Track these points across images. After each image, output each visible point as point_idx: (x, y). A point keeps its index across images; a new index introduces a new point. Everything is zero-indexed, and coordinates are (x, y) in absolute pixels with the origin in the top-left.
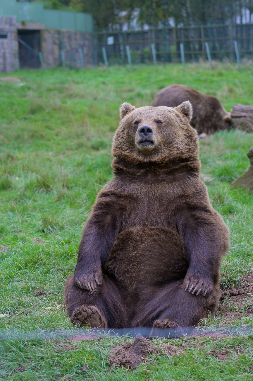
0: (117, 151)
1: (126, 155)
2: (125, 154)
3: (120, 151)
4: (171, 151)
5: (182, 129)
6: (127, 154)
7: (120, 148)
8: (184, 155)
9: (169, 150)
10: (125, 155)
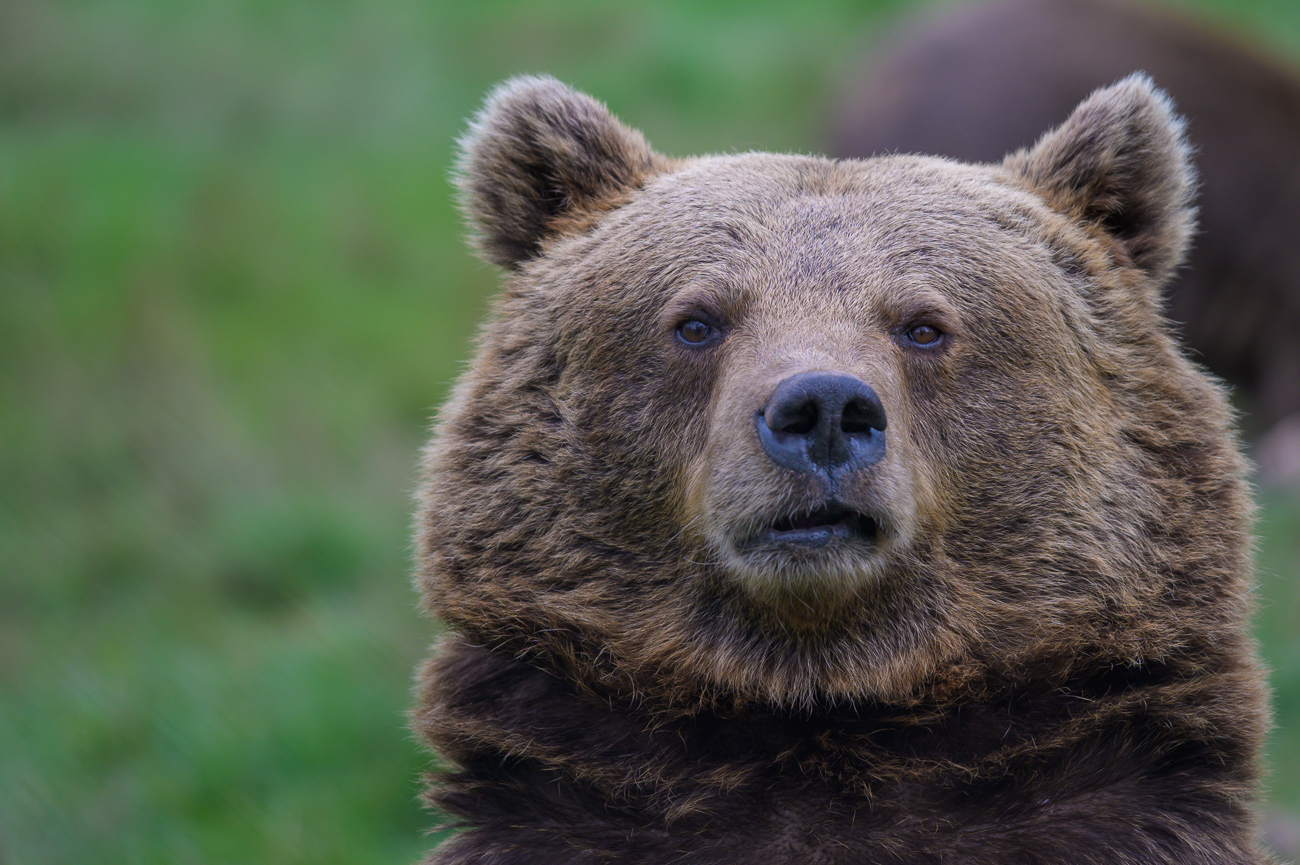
0: (488, 588)
1: (572, 632)
2: (569, 615)
3: (517, 583)
4: (1011, 593)
5: (1110, 387)
6: (587, 617)
7: (513, 560)
8: (1131, 635)
9: (998, 583)
10: (563, 623)
